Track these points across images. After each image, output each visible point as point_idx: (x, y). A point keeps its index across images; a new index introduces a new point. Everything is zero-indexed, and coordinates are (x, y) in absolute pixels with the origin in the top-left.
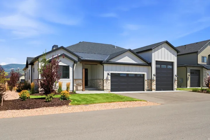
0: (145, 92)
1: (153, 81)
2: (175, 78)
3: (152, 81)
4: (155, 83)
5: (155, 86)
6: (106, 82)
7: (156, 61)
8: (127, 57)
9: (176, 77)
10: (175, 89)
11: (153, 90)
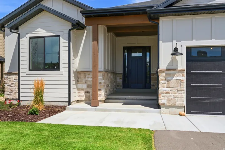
6: (168, 81)
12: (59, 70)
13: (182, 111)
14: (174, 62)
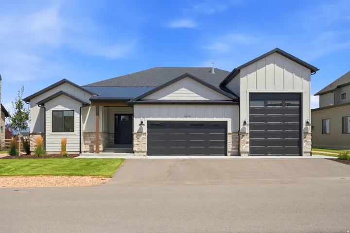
0: (229, 157)
1: (243, 136)
2: (307, 128)
3: (241, 136)
4: (248, 140)
5: (248, 145)
6: (138, 138)
7: (250, 94)
8: (183, 89)
9: (310, 127)
10: (306, 152)
11: (242, 154)
12: (74, 131)
13: (145, 154)
14: (141, 129)
